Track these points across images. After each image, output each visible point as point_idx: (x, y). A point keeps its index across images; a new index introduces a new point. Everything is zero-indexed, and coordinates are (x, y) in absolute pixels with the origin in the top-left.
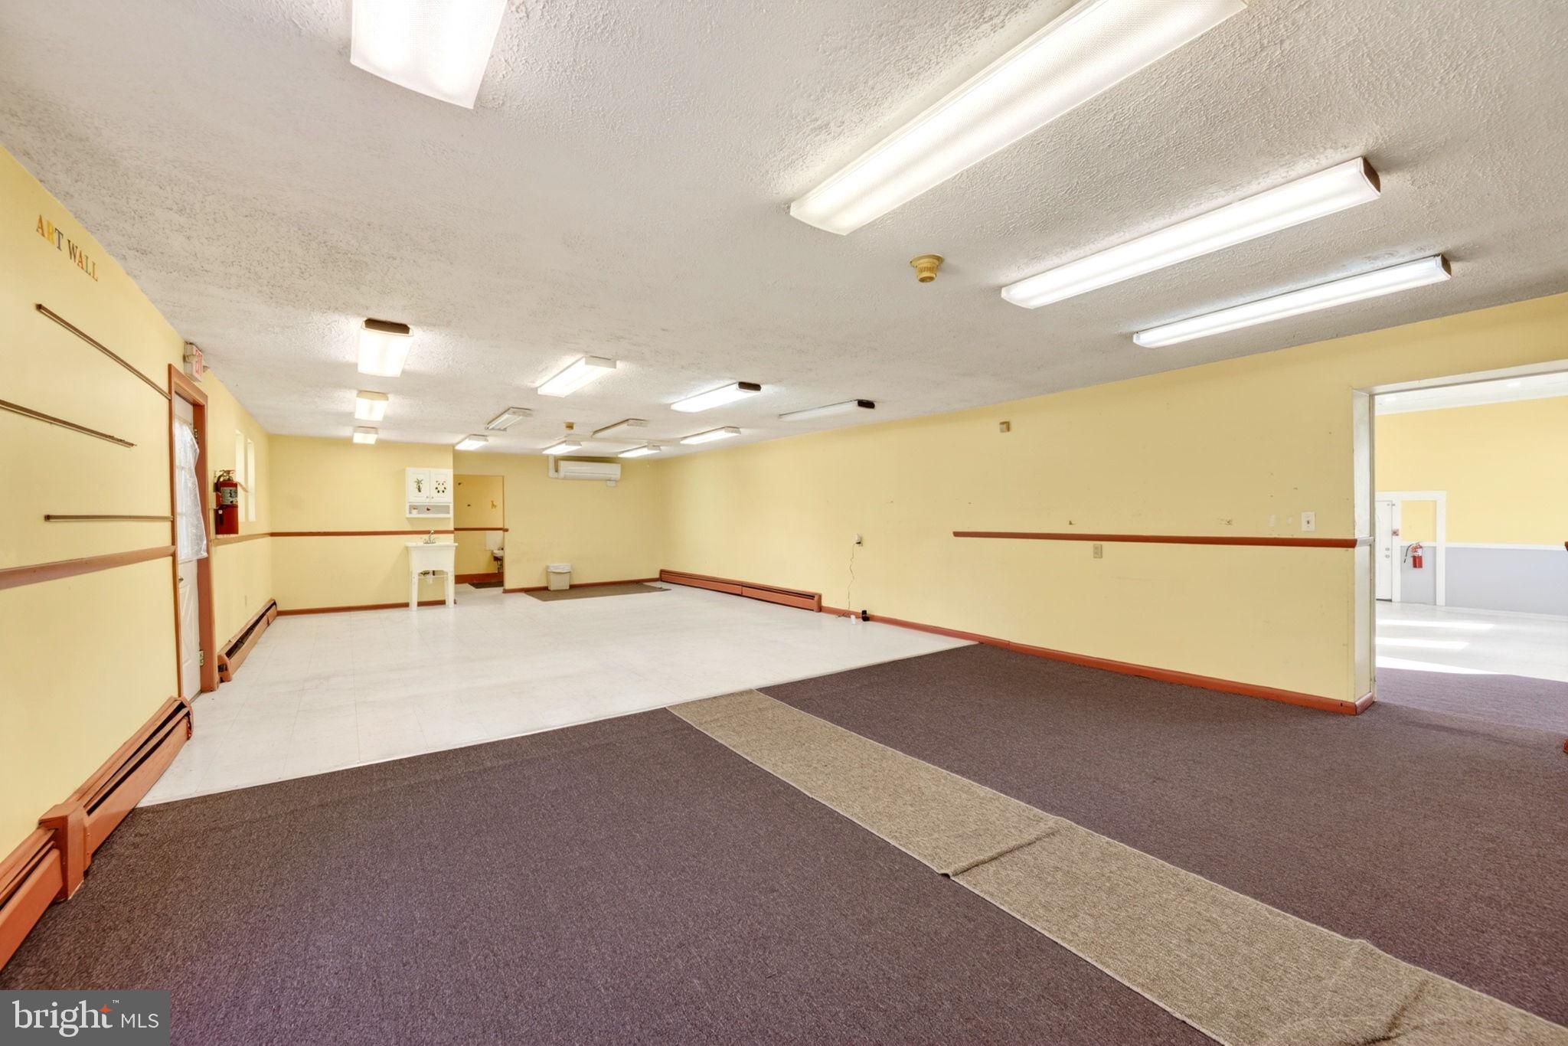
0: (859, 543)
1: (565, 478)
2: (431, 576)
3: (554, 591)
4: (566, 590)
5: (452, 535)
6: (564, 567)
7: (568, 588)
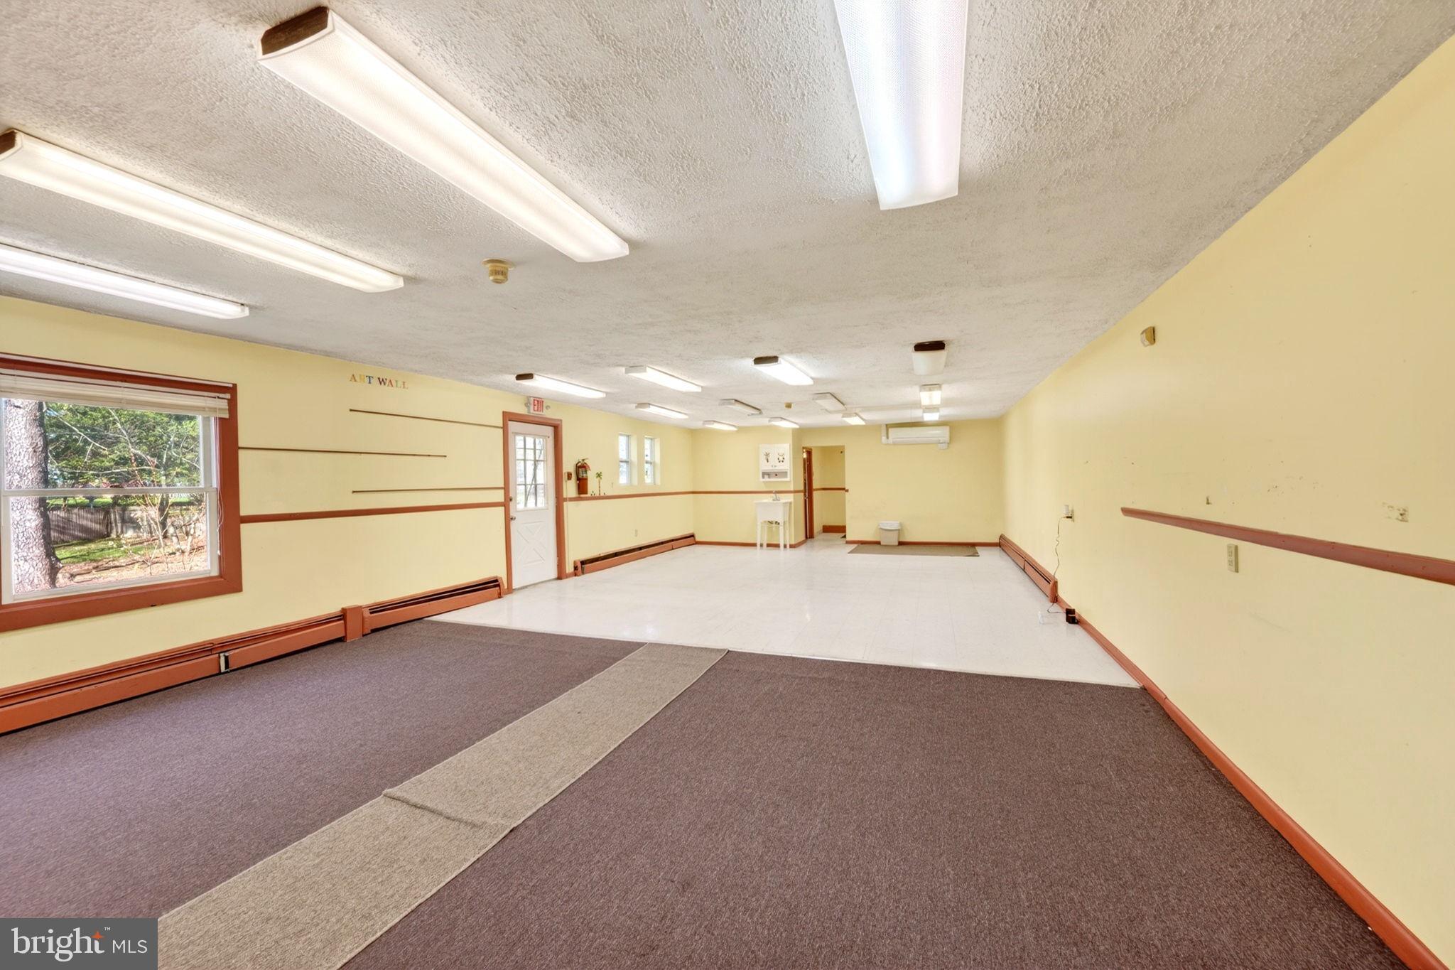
0: (1071, 517)
1: (894, 444)
2: (774, 525)
3: (886, 546)
4: (895, 546)
5: (792, 495)
6: (893, 525)
7: (897, 544)
